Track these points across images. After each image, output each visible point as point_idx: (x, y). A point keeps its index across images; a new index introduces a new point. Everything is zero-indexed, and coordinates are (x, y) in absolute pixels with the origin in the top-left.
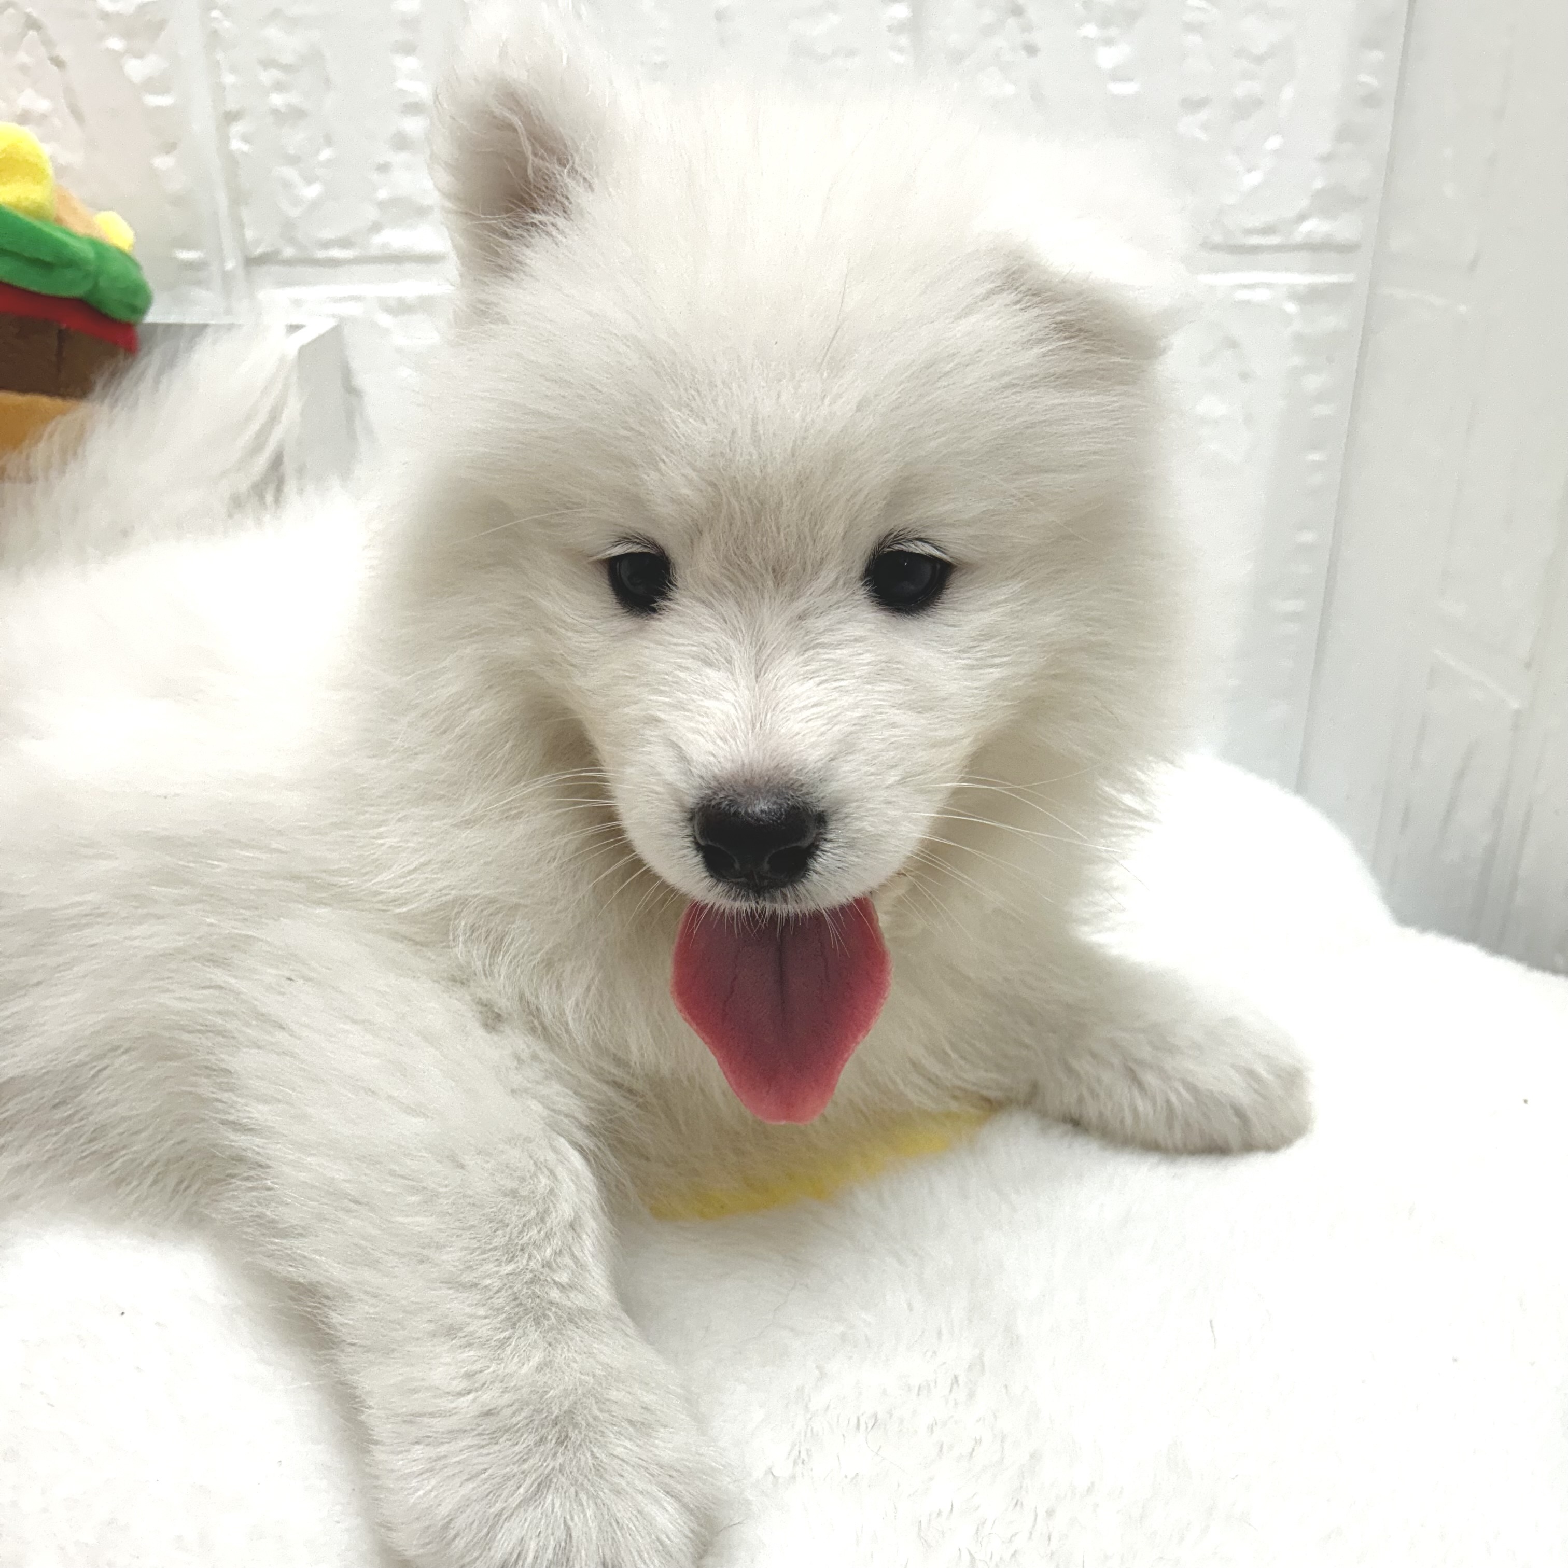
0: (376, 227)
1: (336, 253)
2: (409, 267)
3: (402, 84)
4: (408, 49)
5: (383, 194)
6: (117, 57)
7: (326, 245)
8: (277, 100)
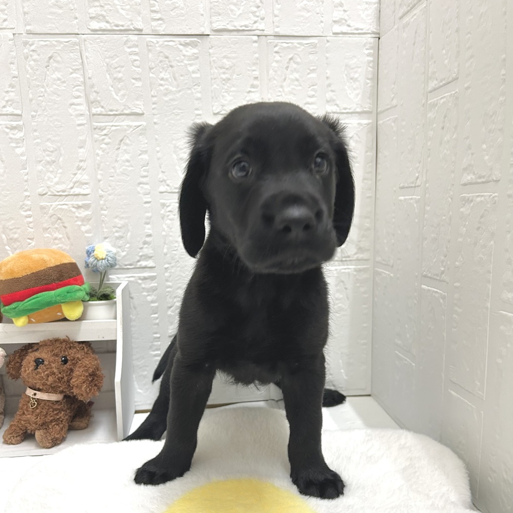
0: (139, 261)
1: (128, 267)
2: (146, 269)
3: (146, 231)
4: (147, 223)
5: (141, 254)
6: (79, 226)
7: (126, 265)
8: (117, 234)
